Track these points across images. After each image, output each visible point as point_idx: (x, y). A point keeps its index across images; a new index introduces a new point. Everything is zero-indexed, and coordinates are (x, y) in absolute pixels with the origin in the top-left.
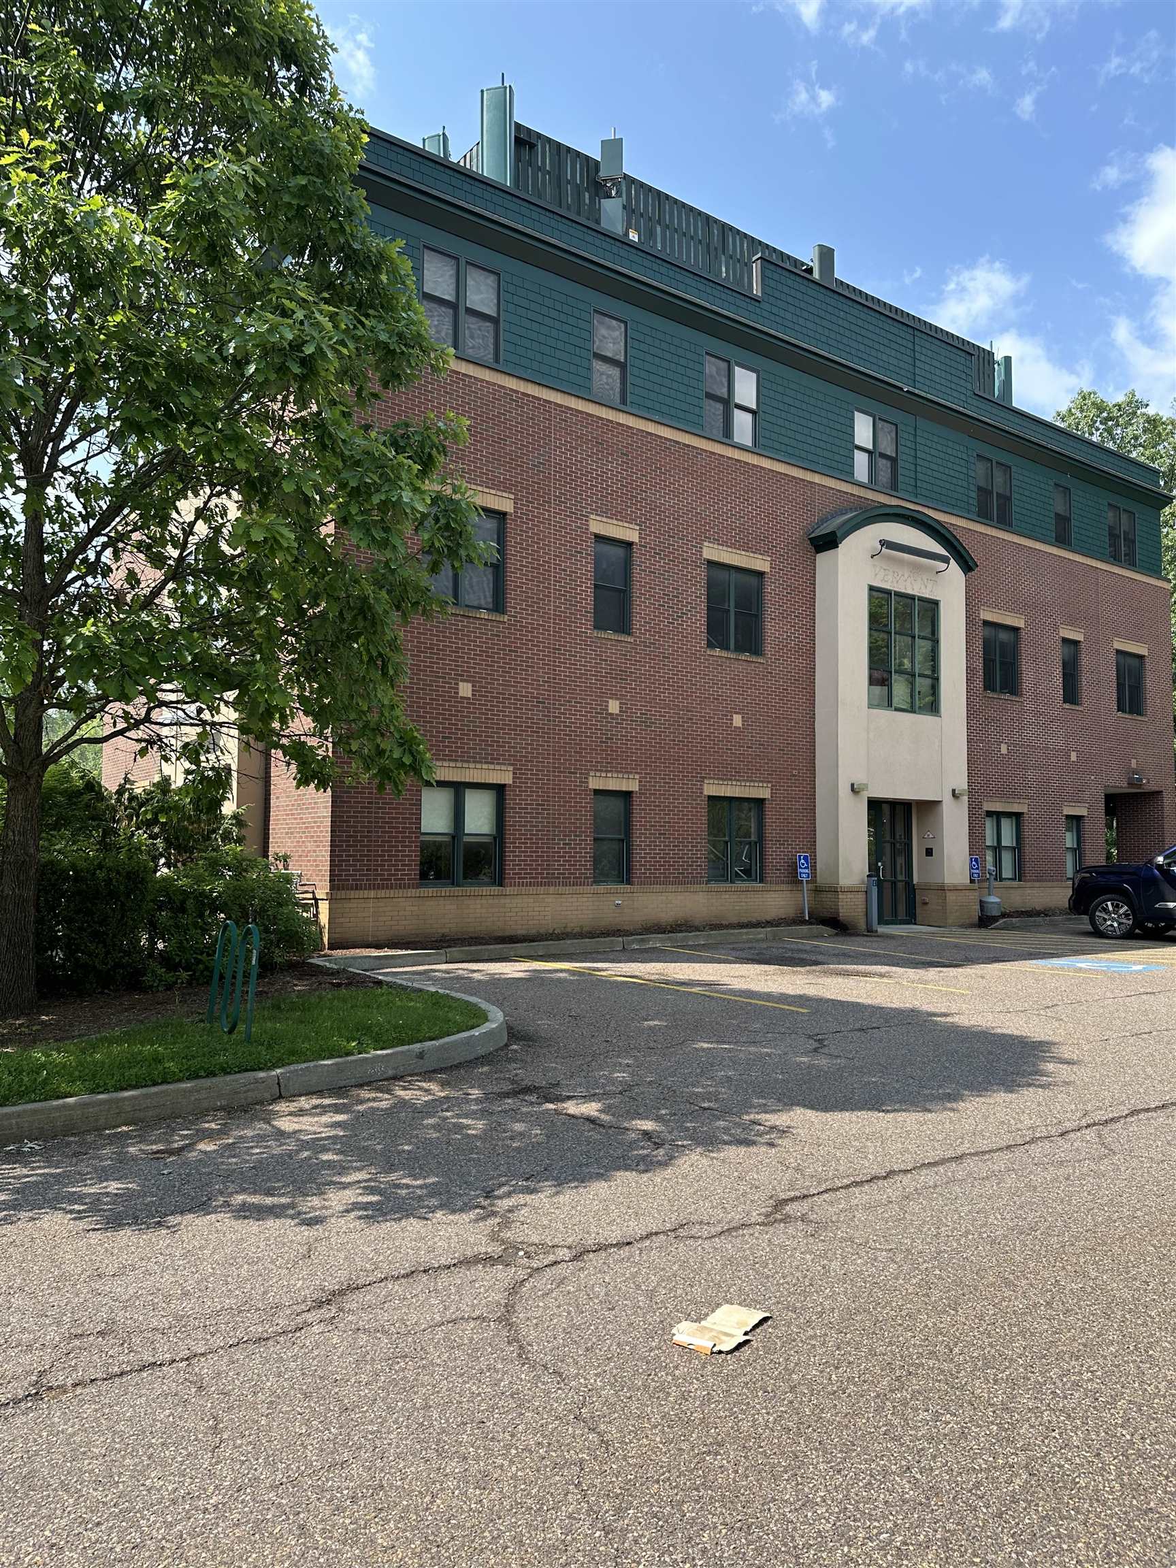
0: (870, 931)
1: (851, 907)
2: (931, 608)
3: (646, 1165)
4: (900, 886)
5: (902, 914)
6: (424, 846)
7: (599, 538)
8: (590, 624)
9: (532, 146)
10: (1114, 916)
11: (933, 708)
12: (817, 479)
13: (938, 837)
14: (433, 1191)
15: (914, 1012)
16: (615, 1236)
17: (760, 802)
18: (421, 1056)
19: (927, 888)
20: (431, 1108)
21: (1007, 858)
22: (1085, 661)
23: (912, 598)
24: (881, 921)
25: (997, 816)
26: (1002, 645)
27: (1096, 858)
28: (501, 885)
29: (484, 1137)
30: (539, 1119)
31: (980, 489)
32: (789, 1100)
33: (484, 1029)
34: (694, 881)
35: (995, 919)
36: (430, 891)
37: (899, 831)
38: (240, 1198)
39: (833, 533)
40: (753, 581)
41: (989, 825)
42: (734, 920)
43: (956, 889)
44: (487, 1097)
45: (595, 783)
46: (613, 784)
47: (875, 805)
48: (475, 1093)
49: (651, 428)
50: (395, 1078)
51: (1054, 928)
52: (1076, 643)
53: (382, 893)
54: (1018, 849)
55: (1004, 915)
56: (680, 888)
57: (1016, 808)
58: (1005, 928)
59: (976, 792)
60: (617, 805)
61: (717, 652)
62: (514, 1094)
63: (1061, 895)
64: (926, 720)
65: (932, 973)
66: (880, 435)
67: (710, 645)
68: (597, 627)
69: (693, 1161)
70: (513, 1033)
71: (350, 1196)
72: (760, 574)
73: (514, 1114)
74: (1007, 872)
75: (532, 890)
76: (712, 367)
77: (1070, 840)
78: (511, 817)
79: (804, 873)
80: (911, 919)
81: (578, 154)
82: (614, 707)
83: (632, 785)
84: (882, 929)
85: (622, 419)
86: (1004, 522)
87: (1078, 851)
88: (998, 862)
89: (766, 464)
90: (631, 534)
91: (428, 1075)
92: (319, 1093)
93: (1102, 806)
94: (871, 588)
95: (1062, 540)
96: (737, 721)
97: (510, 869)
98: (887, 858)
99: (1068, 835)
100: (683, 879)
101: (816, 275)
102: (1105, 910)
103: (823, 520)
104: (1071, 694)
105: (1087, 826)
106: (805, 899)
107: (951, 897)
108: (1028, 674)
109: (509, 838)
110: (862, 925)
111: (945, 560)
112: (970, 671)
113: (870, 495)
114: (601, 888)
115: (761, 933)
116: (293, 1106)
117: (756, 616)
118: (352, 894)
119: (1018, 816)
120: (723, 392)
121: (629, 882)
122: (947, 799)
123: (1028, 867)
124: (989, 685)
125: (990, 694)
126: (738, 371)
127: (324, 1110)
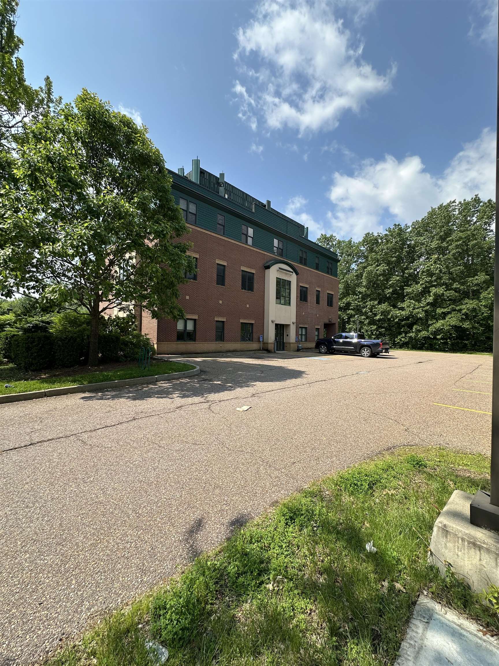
0: (275, 352)
1: (271, 347)
2: (289, 283)
3: (230, 390)
4: (281, 342)
5: (281, 349)
6: (178, 332)
7: (218, 264)
8: (216, 283)
9: (204, 173)
10: (323, 349)
11: (289, 304)
12: (266, 253)
13: (290, 332)
14: (192, 394)
15: (281, 367)
16: (226, 399)
17: (252, 324)
18: (184, 374)
19: (287, 343)
20: (188, 383)
21: (303, 337)
22: (321, 295)
23: (285, 280)
24: (277, 350)
25: (302, 328)
26: (304, 291)
27: (321, 337)
28: (195, 341)
29: (200, 386)
30: (209, 384)
31: (300, 257)
32: (256, 381)
33: (196, 369)
34: (238, 341)
35: (300, 350)
36: (179, 342)
37: (282, 332)
38: (156, 396)
39: (269, 265)
40: (252, 275)
41: (300, 329)
42: (246, 350)
43: (292, 343)
44: (198, 381)
45: (216, 319)
46: (220, 319)
47: (277, 325)
48: (196, 380)
49: (230, 240)
50: (179, 378)
51: (312, 352)
52: (319, 291)
53: (168, 343)
54: (306, 335)
55: (302, 349)
56: (235, 343)
57: (306, 326)
58: (303, 351)
59: (298, 323)
60: (221, 324)
61: (244, 290)
62: (204, 381)
63: (313, 345)
64: (287, 307)
65: (286, 360)
66: (279, 244)
67: (242, 289)
68: (217, 284)
69: (239, 390)
70: (201, 371)
71: (177, 395)
72: (253, 274)
73: (204, 383)
74: (303, 340)
75: (202, 342)
76: (244, 227)
77: (316, 333)
78: (197, 326)
79: (261, 339)
80: (283, 350)
81: (214, 176)
82: (221, 302)
83: (224, 320)
84: (277, 352)
85: (223, 238)
86: (305, 264)
87: (318, 336)
88: (302, 338)
89: (255, 249)
90: (225, 264)
91: (186, 378)
92: (165, 381)
93: (323, 326)
94: (277, 278)
95: (317, 268)
96: (248, 306)
97: (197, 338)
98: (279, 337)
99: (316, 332)
100: (235, 340)
101: (267, 208)
102: (322, 348)
103: (267, 262)
104: (318, 302)
105: (320, 330)
106: (262, 345)
107: (292, 345)
108: (309, 298)
109: (197, 331)
110: (273, 351)
111: (292, 272)
112: (297, 296)
113: (277, 257)
114: (217, 342)
115: (252, 352)
116: (160, 383)
117: (252, 283)
118: (162, 343)
119: (306, 328)
120: (245, 233)
121: (223, 341)
122: (292, 324)
123: (308, 339)
124: (301, 300)
125: (301, 301)
126: (249, 228)
127: (167, 383)
